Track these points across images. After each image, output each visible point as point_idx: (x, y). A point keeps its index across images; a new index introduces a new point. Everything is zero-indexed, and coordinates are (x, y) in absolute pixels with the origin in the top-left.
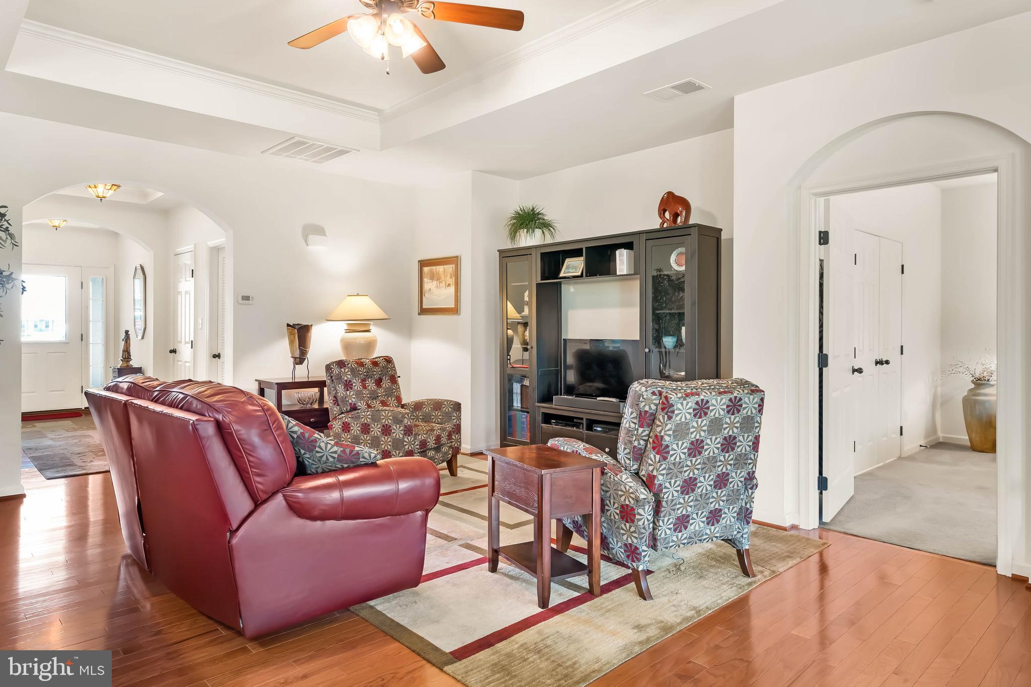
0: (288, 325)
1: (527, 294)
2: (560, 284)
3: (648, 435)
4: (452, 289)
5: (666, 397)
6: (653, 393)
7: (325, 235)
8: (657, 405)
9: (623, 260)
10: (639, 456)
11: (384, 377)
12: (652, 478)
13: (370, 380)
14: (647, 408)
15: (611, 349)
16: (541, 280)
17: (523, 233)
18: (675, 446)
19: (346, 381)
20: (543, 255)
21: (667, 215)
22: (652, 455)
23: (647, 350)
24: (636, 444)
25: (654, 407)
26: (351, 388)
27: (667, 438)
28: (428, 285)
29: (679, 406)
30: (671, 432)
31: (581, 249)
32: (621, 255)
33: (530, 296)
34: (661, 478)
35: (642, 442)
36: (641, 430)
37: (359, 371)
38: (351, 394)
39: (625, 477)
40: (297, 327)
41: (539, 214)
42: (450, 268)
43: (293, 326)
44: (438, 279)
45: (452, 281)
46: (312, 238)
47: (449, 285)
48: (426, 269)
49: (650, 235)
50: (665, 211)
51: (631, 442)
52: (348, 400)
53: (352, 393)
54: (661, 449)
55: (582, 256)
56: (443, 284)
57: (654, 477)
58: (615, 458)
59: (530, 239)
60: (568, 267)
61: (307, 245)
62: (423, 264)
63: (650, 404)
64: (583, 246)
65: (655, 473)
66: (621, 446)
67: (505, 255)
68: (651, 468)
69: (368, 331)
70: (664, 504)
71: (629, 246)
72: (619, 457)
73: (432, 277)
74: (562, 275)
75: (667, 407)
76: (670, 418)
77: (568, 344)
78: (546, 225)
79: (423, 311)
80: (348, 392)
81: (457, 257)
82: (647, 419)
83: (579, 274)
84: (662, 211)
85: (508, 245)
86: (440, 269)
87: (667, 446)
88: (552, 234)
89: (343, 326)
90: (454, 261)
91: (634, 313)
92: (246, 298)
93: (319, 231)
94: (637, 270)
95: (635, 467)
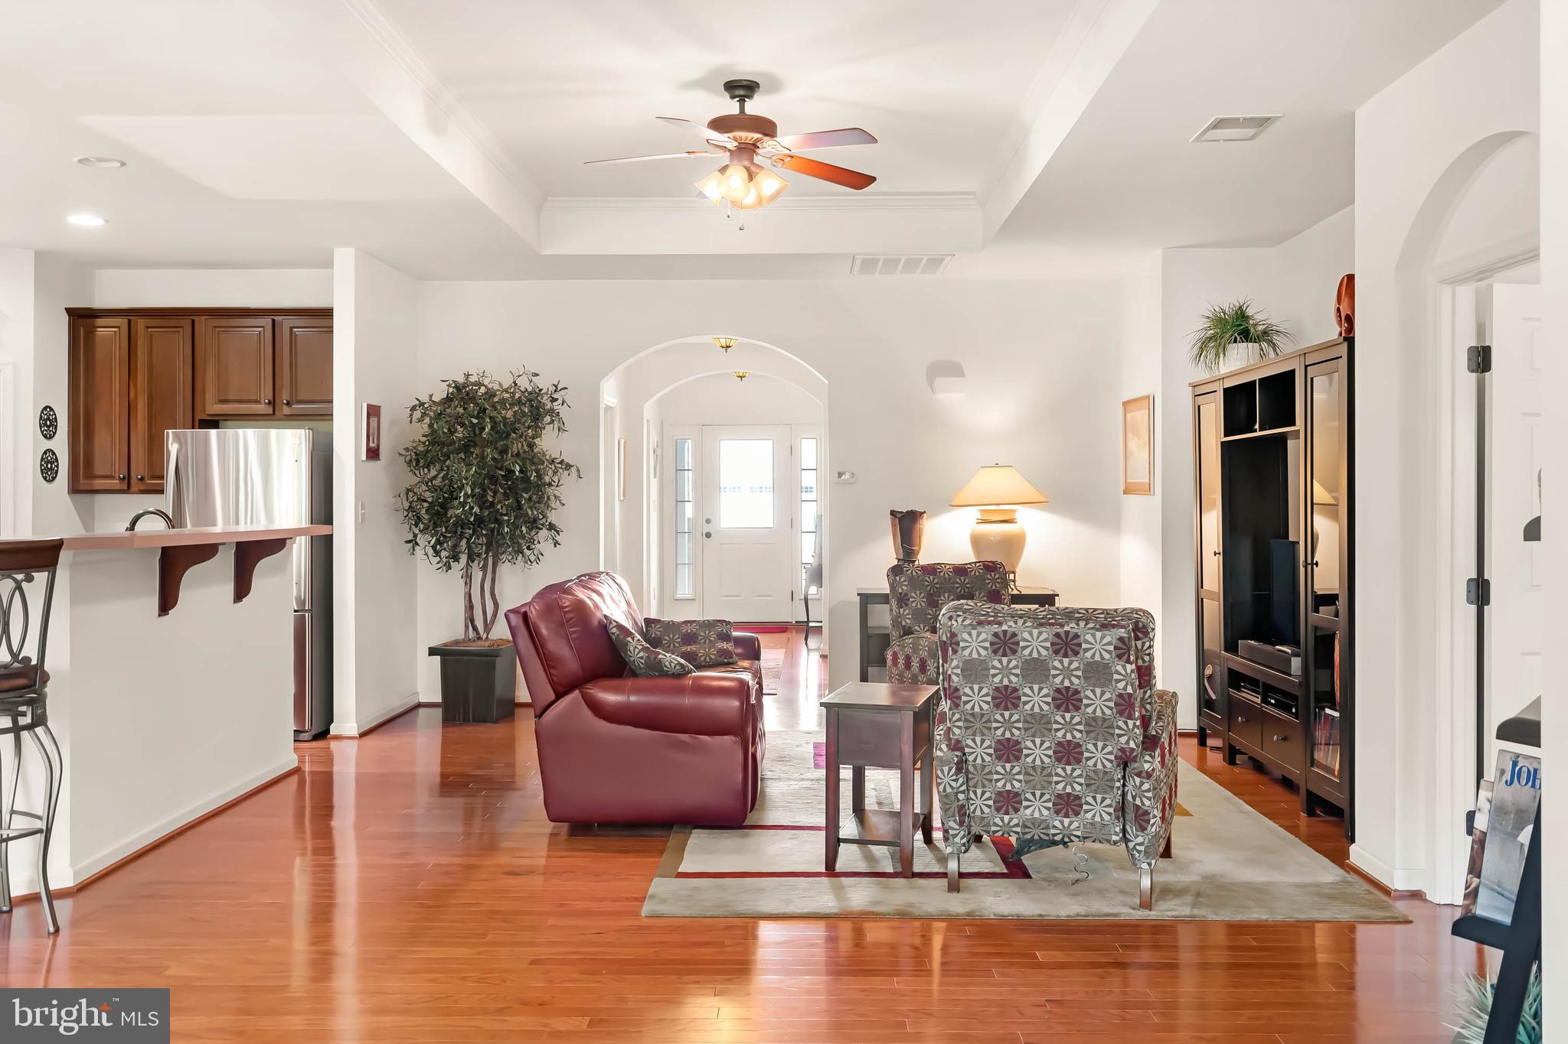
0: (892, 513)
4: (1147, 452)
7: (962, 376)
11: (977, 593)
13: (946, 595)
16: (1225, 436)
18: (968, 691)
19: (901, 594)
26: (907, 605)
28: (1131, 443)
30: (958, 671)
31: (1256, 381)
37: (922, 580)
38: (905, 613)
40: (899, 516)
42: (1145, 415)
44: (1138, 433)
45: (1147, 437)
46: (941, 381)
47: (1145, 444)
48: (1129, 416)
52: (901, 622)
53: (907, 612)
56: (1141, 443)
61: (933, 391)
62: (1124, 404)
64: (1256, 377)
67: (1197, 391)
69: (1012, 520)
73: (1134, 430)
79: (1127, 487)
80: (902, 610)
81: (1149, 397)
86: (1139, 415)
87: (957, 690)
93: (954, 370)
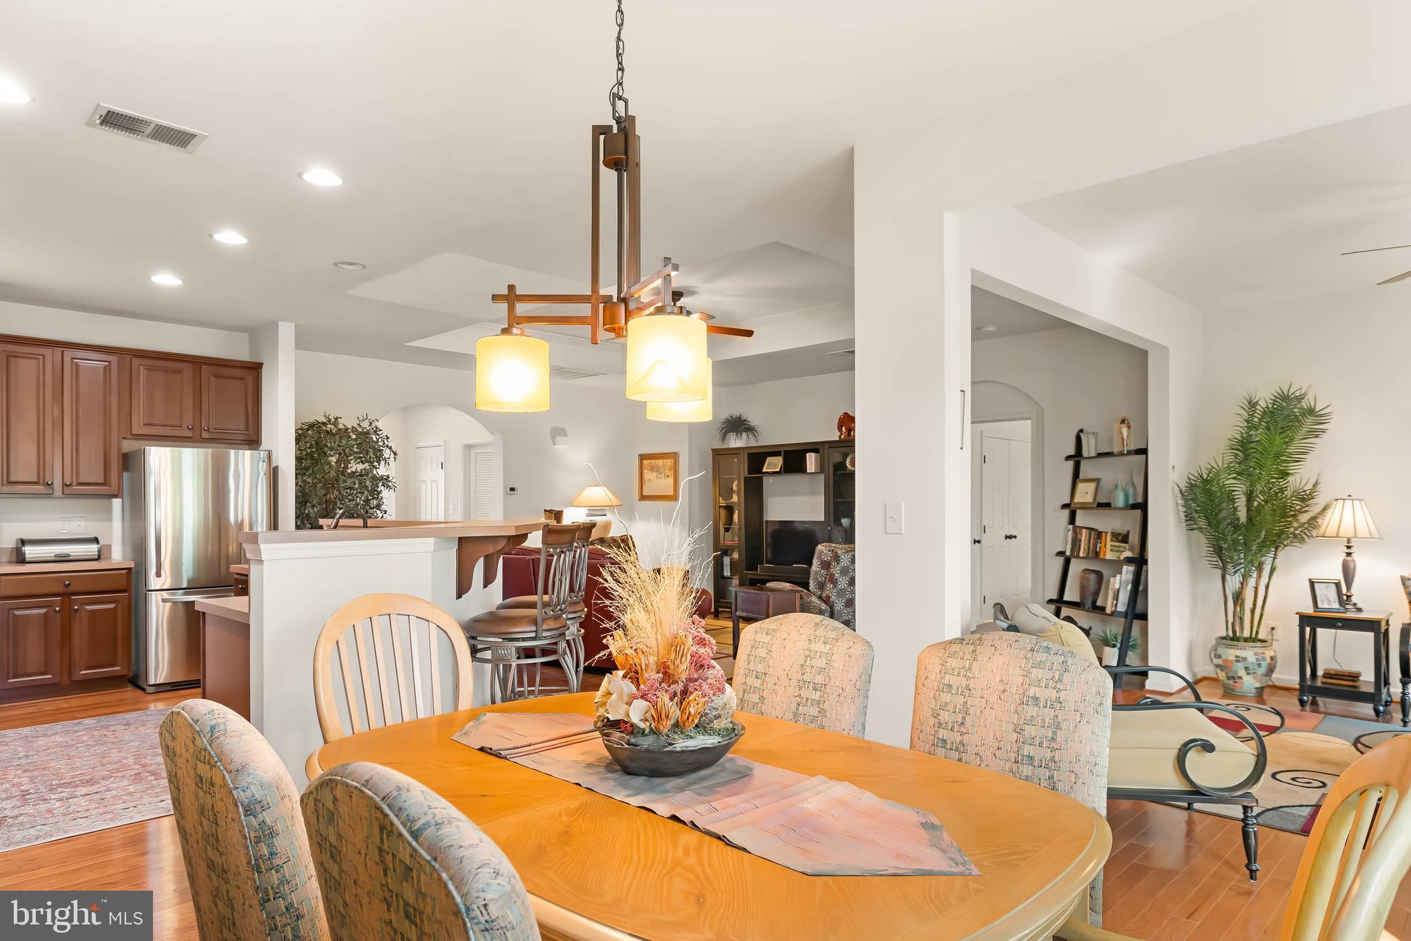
0: (545, 511)
1: (736, 483)
2: (762, 477)
3: (827, 574)
4: (671, 480)
5: (836, 552)
6: (829, 551)
7: (566, 436)
8: (831, 557)
9: (811, 461)
10: (821, 586)
12: (828, 597)
14: (826, 559)
15: (800, 528)
16: (749, 474)
17: (732, 436)
18: (841, 580)
20: (749, 454)
21: (844, 429)
22: (829, 586)
23: (829, 528)
24: (820, 579)
25: (829, 558)
27: (837, 575)
28: (648, 475)
29: (843, 557)
30: (838, 572)
31: (780, 452)
32: (810, 457)
33: (739, 485)
34: (833, 597)
35: (823, 578)
36: (822, 571)
39: (814, 599)
41: (745, 420)
42: (669, 462)
43: (550, 511)
44: (657, 471)
45: (671, 473)
46: (558, 438)
47: (668, 476)
48: (646, 462)
49: (832, 444)
50: (842, 427)
51: (817, 578)
54: (834, 581)
55: (781, 455)
56: (663, 476)
57: (830, 597)
58: (808, 590)
59: (736, 442)
60: (769, 464)
61: (554, 445)
62: (643, 457)
63: (827, 557)
64: (782, 449)
65: (830, 595)
66: (811, 582)
67: (717, 453)
68: (828, 592)
69: (605, 515)
70: (835, 612)
71: (815, 451)
72: (811, 588)
73: (652, 469)
74: (764, 470)
75: (837, 558)
76: (838, 564)
77: (769, 524)
78: (750, 429)
79: (643, 497)
81: (676, 453)
82: (826, 565)
83: (778, 470)
84: (840, 428)
85: (719, 446)
86: (660, 462)
87: (837, 579)
88: (756, 436)
89: (585, 511)
90: (674, 456)
91: (820, 500)
92: (512, 489)
93: (563, 433)
94: (821, 469)
95: (819, 593)
